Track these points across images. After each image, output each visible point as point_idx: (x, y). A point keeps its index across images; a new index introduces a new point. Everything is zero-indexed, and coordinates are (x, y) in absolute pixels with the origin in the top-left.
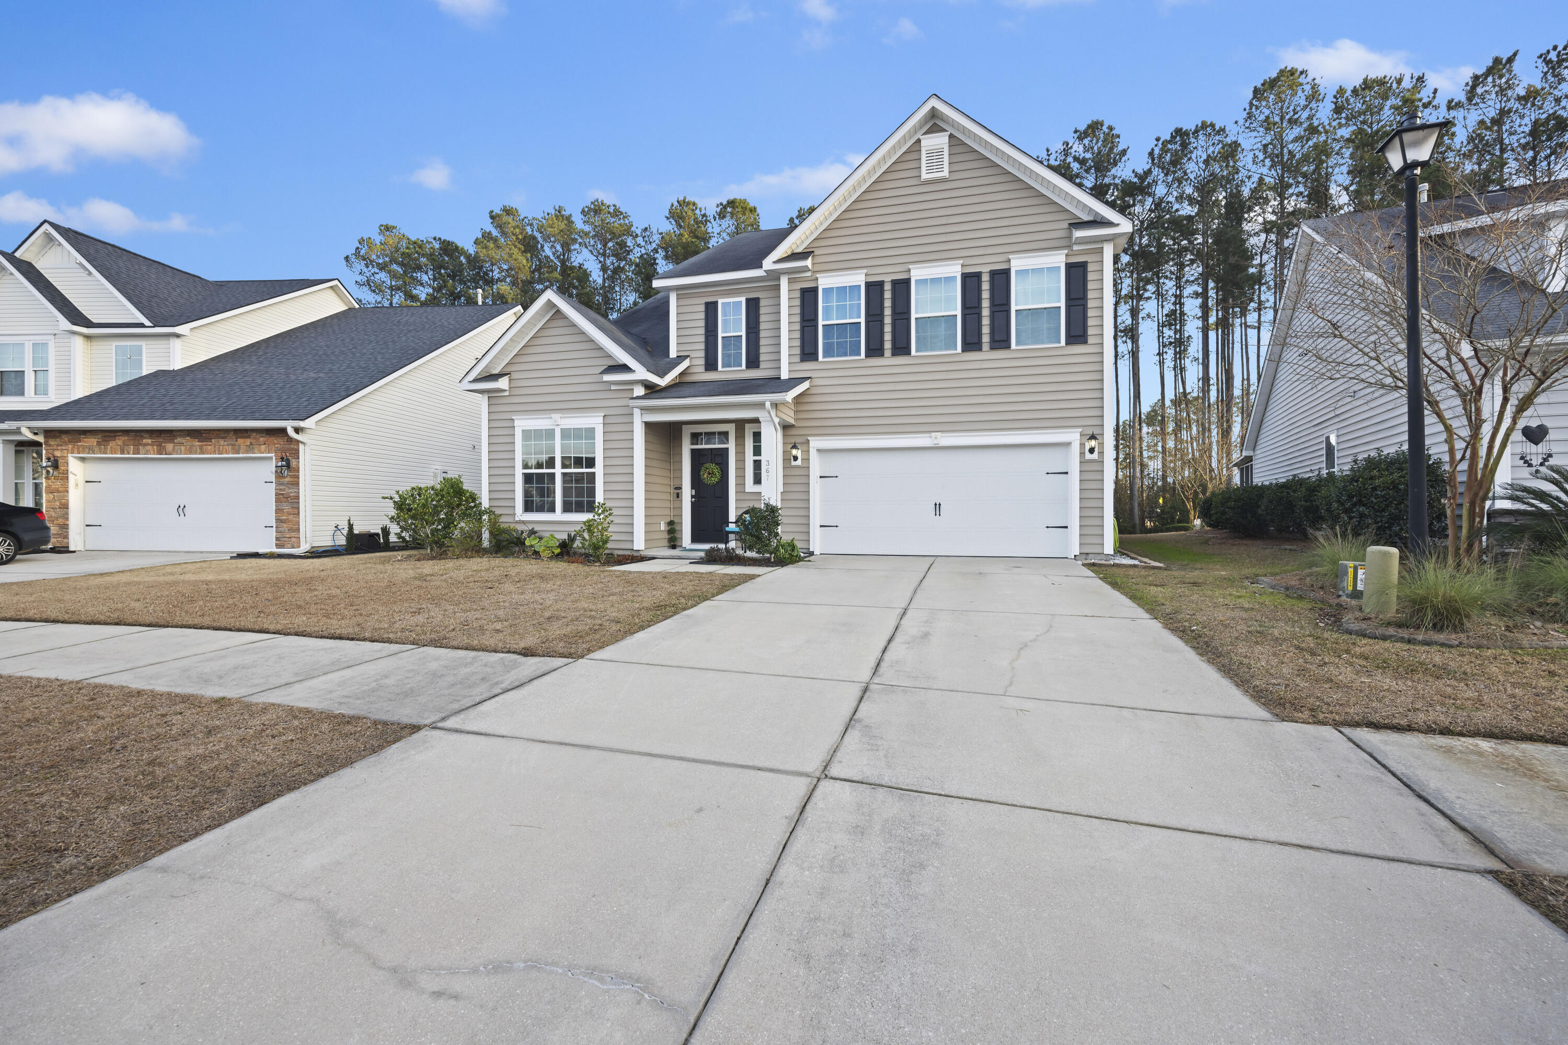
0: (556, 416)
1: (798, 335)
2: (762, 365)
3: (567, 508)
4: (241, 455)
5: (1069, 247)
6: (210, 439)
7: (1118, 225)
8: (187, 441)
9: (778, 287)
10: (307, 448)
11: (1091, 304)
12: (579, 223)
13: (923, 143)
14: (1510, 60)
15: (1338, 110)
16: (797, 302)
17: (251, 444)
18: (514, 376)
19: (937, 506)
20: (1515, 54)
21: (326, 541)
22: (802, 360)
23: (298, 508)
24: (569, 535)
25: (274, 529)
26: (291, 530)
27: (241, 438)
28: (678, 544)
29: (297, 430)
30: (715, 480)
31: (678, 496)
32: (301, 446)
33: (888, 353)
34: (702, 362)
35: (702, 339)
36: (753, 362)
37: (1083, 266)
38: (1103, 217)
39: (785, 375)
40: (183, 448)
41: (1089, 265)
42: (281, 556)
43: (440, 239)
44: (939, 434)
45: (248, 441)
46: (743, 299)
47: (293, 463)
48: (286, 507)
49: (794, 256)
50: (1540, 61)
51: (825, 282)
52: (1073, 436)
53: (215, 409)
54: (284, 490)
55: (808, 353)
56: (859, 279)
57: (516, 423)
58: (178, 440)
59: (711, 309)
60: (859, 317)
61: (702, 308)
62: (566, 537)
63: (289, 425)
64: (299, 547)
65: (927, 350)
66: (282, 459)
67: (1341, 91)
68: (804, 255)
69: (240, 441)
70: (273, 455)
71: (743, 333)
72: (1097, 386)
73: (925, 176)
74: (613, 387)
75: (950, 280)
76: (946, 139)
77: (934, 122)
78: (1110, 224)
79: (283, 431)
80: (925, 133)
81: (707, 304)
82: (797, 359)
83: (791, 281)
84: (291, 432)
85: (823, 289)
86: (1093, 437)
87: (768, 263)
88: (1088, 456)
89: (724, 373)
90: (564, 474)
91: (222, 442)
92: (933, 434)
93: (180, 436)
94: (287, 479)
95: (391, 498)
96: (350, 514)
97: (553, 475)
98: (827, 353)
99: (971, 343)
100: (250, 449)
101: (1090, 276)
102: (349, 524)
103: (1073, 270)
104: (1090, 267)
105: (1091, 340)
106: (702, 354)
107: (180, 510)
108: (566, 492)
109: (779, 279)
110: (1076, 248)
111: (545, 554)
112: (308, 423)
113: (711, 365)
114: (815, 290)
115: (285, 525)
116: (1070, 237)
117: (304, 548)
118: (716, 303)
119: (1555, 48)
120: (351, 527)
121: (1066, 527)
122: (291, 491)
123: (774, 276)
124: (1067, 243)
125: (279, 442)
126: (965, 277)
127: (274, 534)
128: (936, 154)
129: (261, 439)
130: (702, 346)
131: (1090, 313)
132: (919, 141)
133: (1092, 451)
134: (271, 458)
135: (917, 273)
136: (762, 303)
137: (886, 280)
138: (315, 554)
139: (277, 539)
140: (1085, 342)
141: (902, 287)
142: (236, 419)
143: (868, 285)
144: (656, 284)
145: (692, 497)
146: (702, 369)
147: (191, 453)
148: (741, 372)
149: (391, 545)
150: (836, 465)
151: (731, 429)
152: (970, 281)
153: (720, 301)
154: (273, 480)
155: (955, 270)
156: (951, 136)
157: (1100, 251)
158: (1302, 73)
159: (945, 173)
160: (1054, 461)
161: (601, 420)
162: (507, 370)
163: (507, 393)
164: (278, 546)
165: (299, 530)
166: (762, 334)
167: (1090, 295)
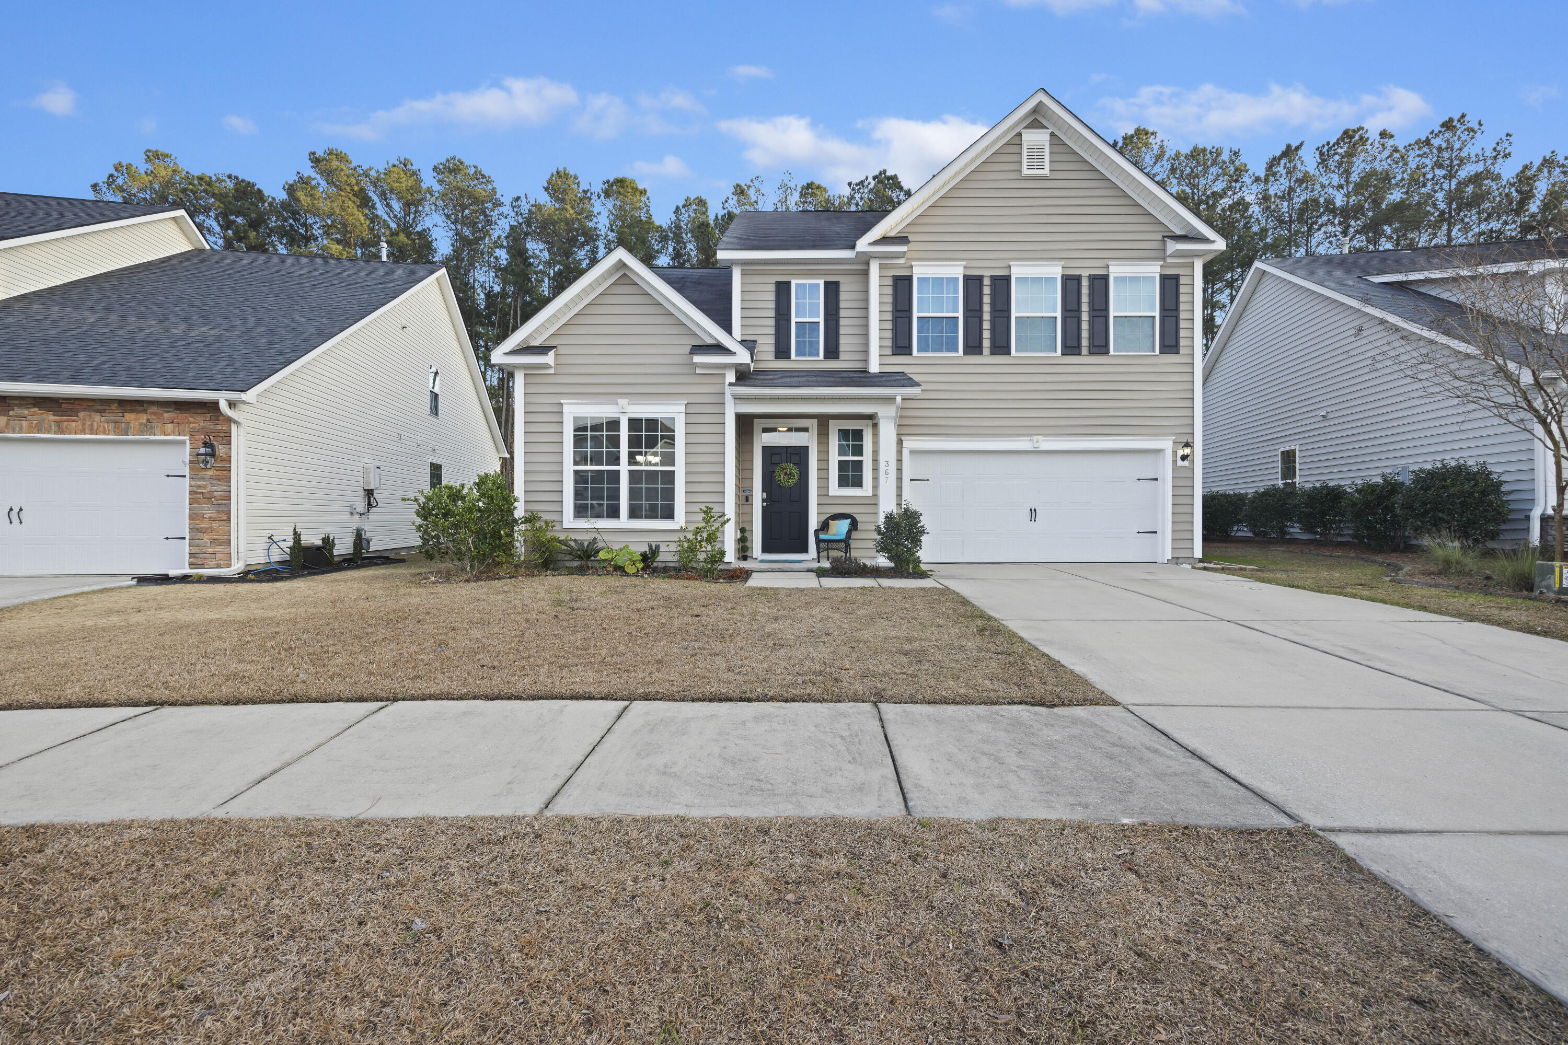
0: (623, 402)
1: (889, 326)
2: (842, 356)
3: (634, 513)
4: (130, 437)
5: (1164, 259)
6: (76, 413)
7: (1214, 242)
8: (34, 414)
9: (866, 273)
10: (241, 429)
11: (1183, 316)
12: (429, 180)
13: (1024, 137)
14: (1297, 148)
15: (1173, 170)
16: (889, 290)
17: (148, 421)
18: (561, 350)
19: (1033, 512)
20: (1301, 144)
21: (258, 558)
22: (894, 354)
23: (229, 512)
24: (650, 546)
25: (187, 540)
26: (214, 543)
27: (132, 412)
28: (748, 554)
29: (232, 404)
30: (793, 481)
31: (747, 499)
32: (234, 427)
33: (986, 351)
34: (772, 348)
35: (772, 322)
36: (832, 352)
37: (1176, 278)
38: (1199, 233)
39: (874, 368)
40: (24, 423)
41: (1181, 278)
42: (201, 580)
43: (237, 178)
44: (1040, 438)
45: (143, 418)
46: (821, 283)
47: (221, 450)
48: (208, 511)
49: (885, 240)
50: (1318, 153)
51: (919, 271)
52: (1166, 444)
53: (79, 370)
54: (205, 487)
55: (901, 345)
56: (957, 271)
57: (566, 408)
58: (17, 411)
59: (783, 290)
60: (957, 311)
61: (772, 288)
62: (647, 548)
63: (222, 398)
64: (229, 566)
65: (1027, 352)
66: (206, 444)
67: (1178, 155)
68: (901, 239)
69: (128, 416)
70: (187, 438)
71: (821, 319)
72: (1188, 395)
73: (1026, 171)
74: (698, 371)
75: (1050, 280)
76: (1047, 137)
77: (1036, 119)
78: (1206, 240)
79: (213, 406)
80: (1026, 128)
81: (778, 284)
82: (889, 352)
83: (882, 267)
84: (223, 406)
85: (919, 279)
86: (1187, 445)
87: (863, 245)
88: (1180, 463)
89: (796, 362)
90: (631, 473)
91: (97, 417)
92: (1035, 438)
93: (20, 406)
94: (210, 473)
95: (416, 500)
96: (295, 520)
97: (617, 473)
98: (922, 348)
99: (1071, 347)
100: (148, 427)
101: (1183, 289)
102: (295, 533)
103: (1167, 281)
104: (1183, 280)
105: (1183, 351)
106: (772, 339)
107: (14, 515)
108: (634, 494)
109: (868, 264)
110: (1169, 260)
111: (631, 570)
112: (250, 396)
113: (782, 352)
114: (909, 279)
115: (205, 536)
116: (1164, 250)
117: (237, 567)
118: (788, 284)
119: (1328, 143)
120: (297, 536)
121: (1156, 532)
122: (218, 490)
123: (865, 260)
124: (1161, 255)
125: (200, 421)
126: (1066, 279)
127: (187, 549)
128: (1036, 151)
129: (166, 415)
130: (772, 331)
131: (1183, 325)
132: (1020, 135)
133: (1184, 458)
134: (183, 442)
135: (1017, 271)
136: (843, 288)
137: (985, 275)
138: (249, 576)
139: (192, 555)
140: (1177, 352)
141: (1002, 284)
142: (126, 384)
143: (967, 279)
144: (721, 255)
145: (763, 501)
146: (771, 356)
147: (39, 432)
148: (818, 362)
149: (336, 559)
150: (927, 467)
151: (813, 424)
152: (1070, 283)
153: (794, 283)
154: (187, 471)
155: (1055, 271)
156: (1052, 134)
157: (1192, 266)
158: (1152, 134)
159: (1046, 171)
160: (1144, 467)
161: (682, 409)
162: (552, 342)
163: (552, 371)
164: (192, 565)
165: (229, 542)
166: (842, 322)
167: (1183, 307)
